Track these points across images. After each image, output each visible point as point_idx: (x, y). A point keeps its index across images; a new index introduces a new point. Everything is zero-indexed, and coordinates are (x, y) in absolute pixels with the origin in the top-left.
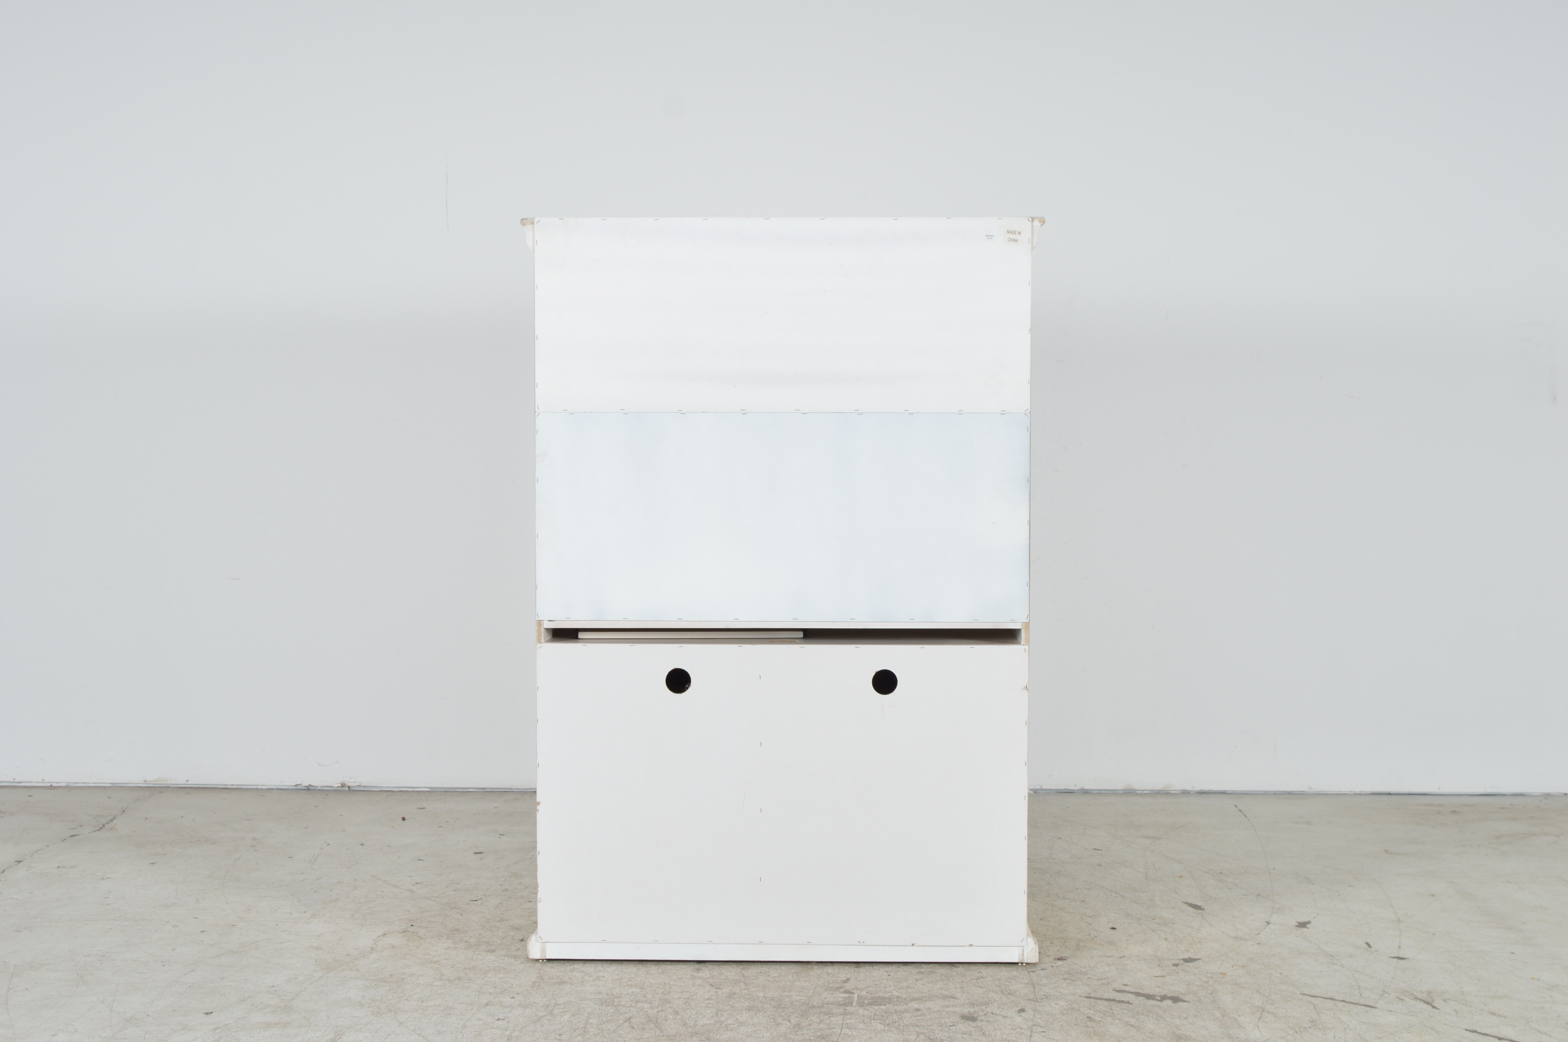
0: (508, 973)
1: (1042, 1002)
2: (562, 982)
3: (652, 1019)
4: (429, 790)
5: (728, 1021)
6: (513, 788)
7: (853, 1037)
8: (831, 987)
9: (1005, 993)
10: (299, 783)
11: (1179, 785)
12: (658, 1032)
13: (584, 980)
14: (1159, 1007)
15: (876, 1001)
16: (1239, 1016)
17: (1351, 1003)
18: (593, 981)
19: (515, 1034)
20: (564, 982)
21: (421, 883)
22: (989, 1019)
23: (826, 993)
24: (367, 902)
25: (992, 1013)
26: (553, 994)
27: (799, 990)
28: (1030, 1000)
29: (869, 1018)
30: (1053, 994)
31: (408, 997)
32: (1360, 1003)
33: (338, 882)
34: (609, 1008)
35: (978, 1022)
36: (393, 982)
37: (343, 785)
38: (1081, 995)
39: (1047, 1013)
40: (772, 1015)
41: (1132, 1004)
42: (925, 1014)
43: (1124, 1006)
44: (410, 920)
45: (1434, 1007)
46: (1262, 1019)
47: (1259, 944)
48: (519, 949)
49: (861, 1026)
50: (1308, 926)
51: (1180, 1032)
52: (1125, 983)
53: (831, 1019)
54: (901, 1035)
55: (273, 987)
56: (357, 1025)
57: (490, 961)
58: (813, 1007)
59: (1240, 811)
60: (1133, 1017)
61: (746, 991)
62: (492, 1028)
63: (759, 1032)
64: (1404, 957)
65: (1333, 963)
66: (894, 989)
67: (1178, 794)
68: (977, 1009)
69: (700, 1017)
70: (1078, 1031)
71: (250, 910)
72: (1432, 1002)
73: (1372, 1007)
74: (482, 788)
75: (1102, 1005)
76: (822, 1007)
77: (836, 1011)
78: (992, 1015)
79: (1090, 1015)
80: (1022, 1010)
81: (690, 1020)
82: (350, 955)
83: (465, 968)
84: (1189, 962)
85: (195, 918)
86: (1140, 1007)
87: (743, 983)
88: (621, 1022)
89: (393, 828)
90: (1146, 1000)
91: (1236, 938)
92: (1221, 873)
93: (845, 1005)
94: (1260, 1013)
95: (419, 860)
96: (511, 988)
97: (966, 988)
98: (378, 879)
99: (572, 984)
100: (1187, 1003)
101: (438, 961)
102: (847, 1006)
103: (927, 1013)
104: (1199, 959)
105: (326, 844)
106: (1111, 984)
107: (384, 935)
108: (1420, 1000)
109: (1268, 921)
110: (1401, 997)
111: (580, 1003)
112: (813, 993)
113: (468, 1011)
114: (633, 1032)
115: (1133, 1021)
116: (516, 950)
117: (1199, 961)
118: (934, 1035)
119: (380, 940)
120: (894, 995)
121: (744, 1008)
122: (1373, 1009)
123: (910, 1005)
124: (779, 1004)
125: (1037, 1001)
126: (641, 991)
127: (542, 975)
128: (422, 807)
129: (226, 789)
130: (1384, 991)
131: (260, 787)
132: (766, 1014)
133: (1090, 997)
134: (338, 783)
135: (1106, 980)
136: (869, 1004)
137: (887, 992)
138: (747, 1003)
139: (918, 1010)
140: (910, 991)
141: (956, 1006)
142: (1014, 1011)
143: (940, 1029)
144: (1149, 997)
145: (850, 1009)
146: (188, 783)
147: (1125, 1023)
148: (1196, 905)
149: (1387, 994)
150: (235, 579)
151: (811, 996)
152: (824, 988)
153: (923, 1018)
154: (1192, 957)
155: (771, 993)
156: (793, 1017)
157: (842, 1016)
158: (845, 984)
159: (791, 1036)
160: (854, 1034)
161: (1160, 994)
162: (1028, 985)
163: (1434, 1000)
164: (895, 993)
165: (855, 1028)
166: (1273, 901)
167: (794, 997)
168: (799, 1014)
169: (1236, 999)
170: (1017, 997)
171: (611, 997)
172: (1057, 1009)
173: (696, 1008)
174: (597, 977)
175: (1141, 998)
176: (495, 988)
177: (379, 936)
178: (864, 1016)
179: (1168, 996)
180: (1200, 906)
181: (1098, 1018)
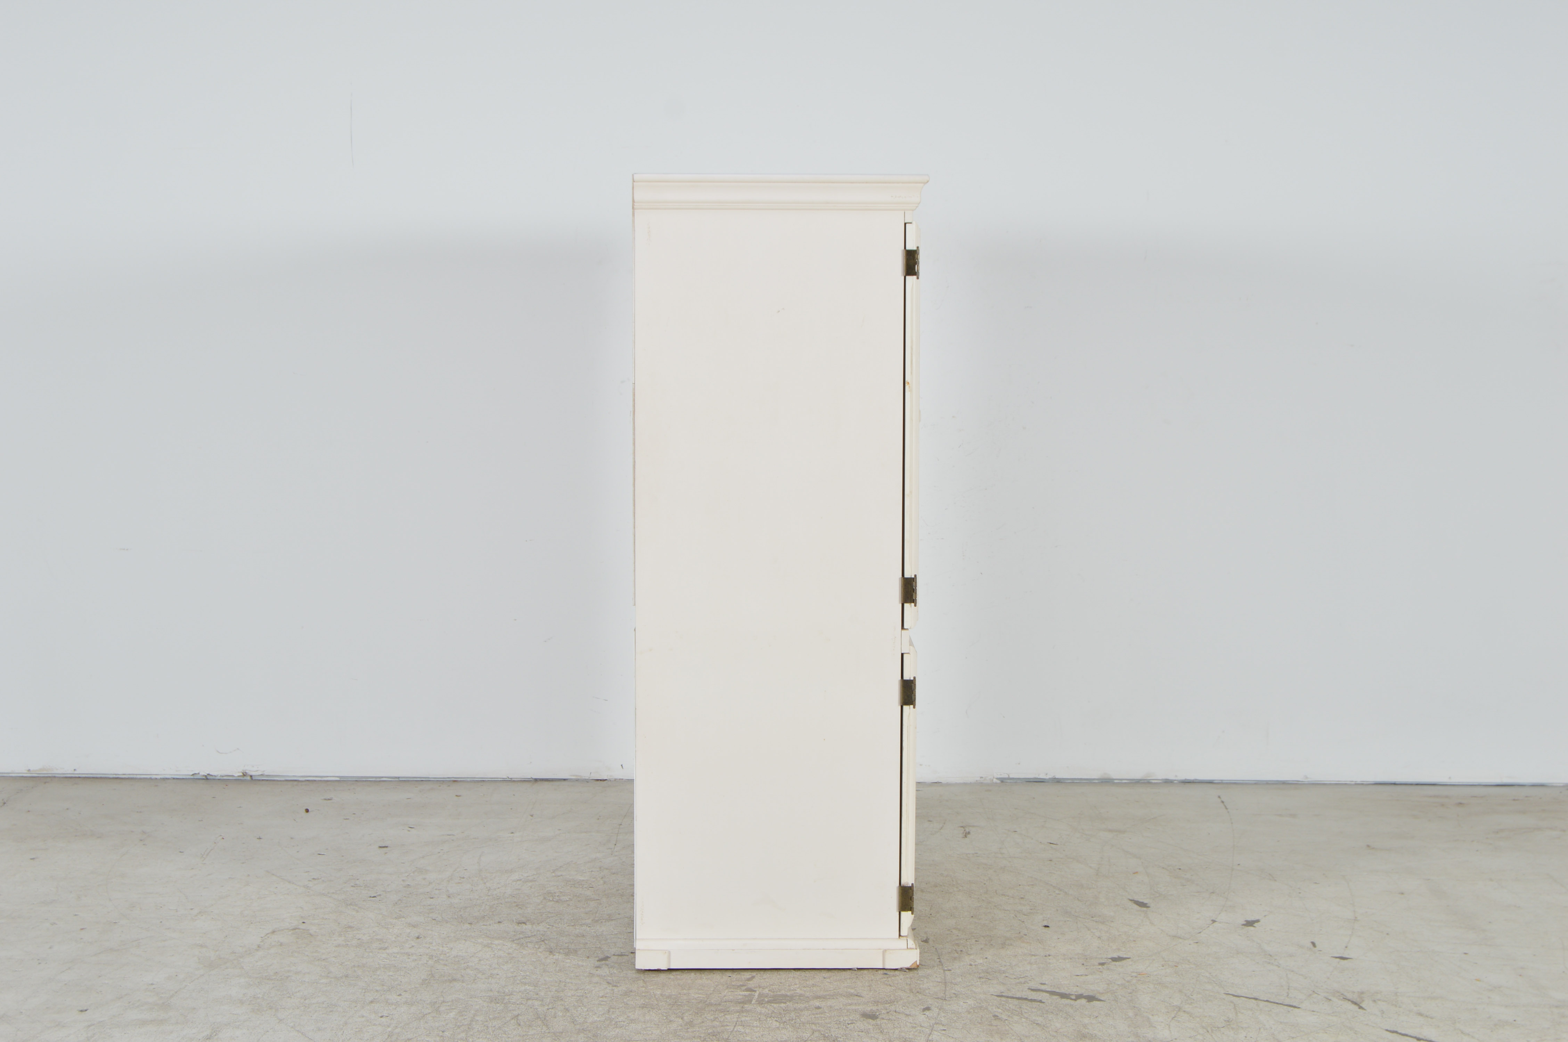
0: (398, 971)
1: (950, 1001)
2: (453, 980)
3: (541, 1017)
4: (338, 779)
5: (619, 1018)
6: (430, 777)
7: (745, 1035)
8: (733, 985)
9: (913, 991)
10: (197, 772)
11: (1160, 774)
12: (545, 1028)
13: (476, 978)
14: (1071, 1006)
15: (776, 999)
16: (1153, 1015)
17: (1274, 1003)
18: (486, 978)
19: (397, 1030)
20: (455, 980)
21: (318, 879)
22: (891, 1017)
23: (727, 991)
24: (258, 898)
25: (896, 1012)
26: (442, 992)
27: (700, 988)
28: (938, 998)
29: (765, 1015)
30: (964, 993)
31: (291, 994)
32: (1284, 1003)
33: (229, 878)
34: (499, 1005)
35: (878, 1020)
36: (277, 980)
37: (244, 774)
38: (993, 994)
39: (953, 1012)
40: (666, 1013)
41: (1044, 1003)
42: (825, 1012)
43: (1035, 1004)
44: (302, 917)
45: (1361, 1007)
46: (1176, 1019)
47: (1197, 943)
48: (413, 946)
49: (755, 1023)
50: (1256, 925)
51: (1087, 1030)
52: (1043, 982)
53: (726, 1016)
54: (795, 1033)
55: (152, 984)
56: (236, 1022)
57: (381, 958)
58: (711, 1004)
59: (1223, 802)
60: (1041, 1016)
61: (644, 989)
62: (375, 1025)
63: (649, 1029)
64: (1348, 956)
65: (1269, 963)
66: (799, 987)
67: (1160, 783)
68: (880, 1007)
69: (591, 1014)
70: (980, 1030)
71: (134, 907)
72: (1361, 1003)
73: (1295, 1007)
74: (396, 778)
75: (1012, 1004)
76: (720, 1004)
77: (733, 1009)
78: (895, 1013)
79: (997, 1014)
80: (928, 1009)
81: (580, 1017)
82: (235, 953)
83: (354, 966)
84: (1116, 961)
85: (76, 915)
86: (1051, 1006)
87: (642, 981)
88: (508, 1019)
89: (295, 820)
90: (1060, 999)
91: (1175, 936)
92: (1180, 869)
93: (744, 1003)
94: (1175, 1012)
95: (319, 854)
96: (400, 985)
97: (874, 986)
98: (273, 874)
99: (463, 982)
100: (1102, 1002)
101: (327, 959)
102: (746, 1003)
103: (827, 1011)
104: (1129, 958)
105: (221, 837)
106: (1028, 983)
107: (273, 932)
108: (1349, 1000)
109: (1214, 919)
110: (1330, 998)
111: (468, 1001)
112: (714, 991)
113: (351, 1008)
114: (518, 1029)
115: (1040, 1020)
116: (410, 948)
117: (1127, 960)
118: (830, 1033)
119: (268, 937)
120: (797, 993)
122: (1296, 1009)
123: (811, 1003)
124: (676, 1002)
125: (945, 999)
126: (535, 989)
127: (433, 972)
128: (329, 798)
129: (117, 779)
130: (1314, 991)
131: (154, 777)
132: (660, 1011)
134: (239, 772)
135: (1024, 979)
136: (769, 1002)
137: (790, 990)
138: (642, 1000)
139: (818, 1008)
140: (815, 989)
141: (859, 1004)
142: (918, 1009)
143: (837, 1027)
144: (1064, 996)
145: (748, 1006)
146: (76, 772)
147: (1032, 1021)
148: (1142, 903)
149: (1316, 995)
151: (711, 994)
152: (726, 986)
153: (823, 1016)
154: (1121, 956)
155: (669, 991)
156: (687, 1014)
157: (737, 1014)
158: (749, 982)
159: (681, 1033)
160: (747, 1031)
161: (1076, 994)
162: (940, 984)
163: (1363, 1001)
164: (798, 991)
165: (749, 1026)
166: (1227, 898)
167: (692, 995)
168: (694, 1012)
169: (1155, 999)
170: (925, 995)
171: (502, 994)
172: (964, 1007)
173: (588, 1005)
174: (491, 974)
175: (1055, 997)
176: (383, 985)
177: (268, 934)
178: (760, 1014)
179: (1084, 995)
180: (1146, 904)
181: (1004, 1017)
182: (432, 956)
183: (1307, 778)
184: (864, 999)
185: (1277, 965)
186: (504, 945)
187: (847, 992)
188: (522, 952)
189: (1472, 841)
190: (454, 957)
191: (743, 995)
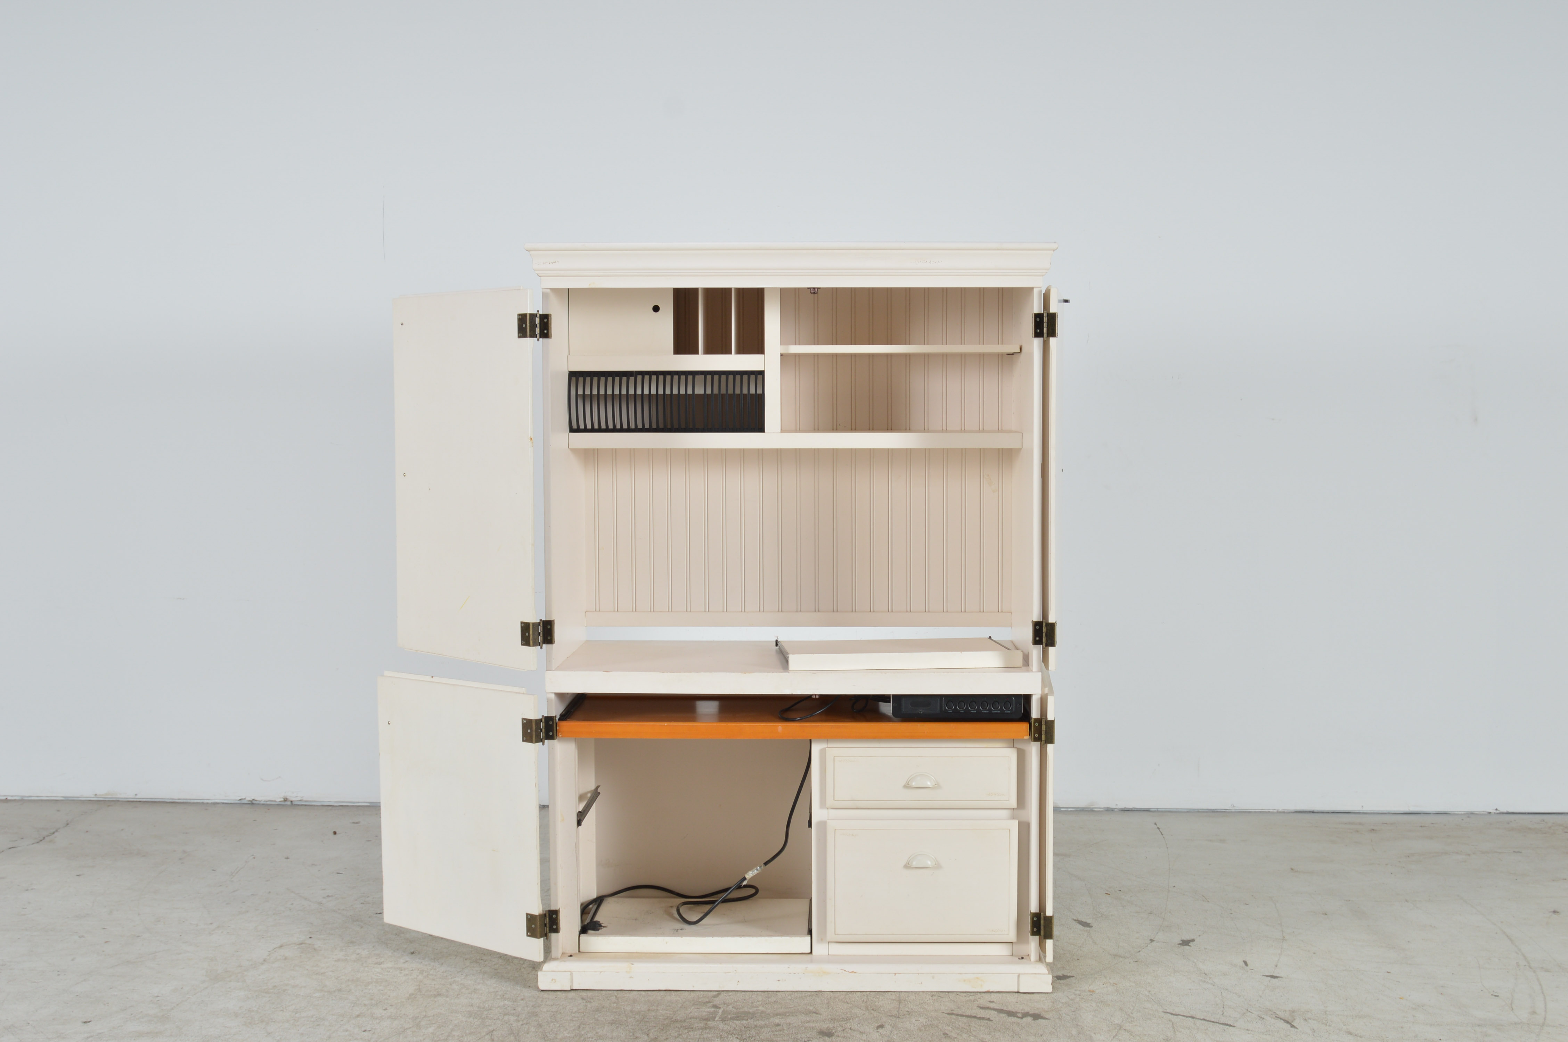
0: (389, 985)
1: (902, 1018)
2: (438, 995)
3: (514, 1032)
4: (368, 804)
8: (700, 1002)
9: (869, 1008)
10: (243, 798)
11: (1102, 803)
13: (460, 993)
14: (1018, 1024)
15: (739, 1016)
16: (1095, 1034)
17: (1210, 1021)
18: (469, 993)
21: (332, 896)
22: (846, 1035)
23: (693, 1008)
24: (274, 914)
25: (851, 1029)
26: (426, 1007)
27: (668, 1004)
28: (892, 1016)
29: (727, 1032)
30: (916, 1011)
31: (284, 1008)
32: (1219, 1022)
33: (252, 895)
34: (476, 1020)
35: (833, 1037)
36: (274, 993)
37: (285, 800)
38: (945, 1011)
39: (905, 1029)
40: (633, 1029)
41: (992, 1020)
42: (784, 1030)
43: (983, 1022)
44: (310, 932)
45: (1292, 1026)
46: (1117, 1037)
47: (1136, 961)
48: (407, 961)
50: (1191, 944)
52: (992, 1000)
53: (690, 1033)
55: (158, 996)
56: (226, 1035)
57: (375, 973)
58: (676, 1021)
59: (1159, 828)
60: (989, 1034)
61: (615, 1005)
64: (1278, 975)
65: (1205, 981)
66: (761, 1004)
67: (1102, 811)
68: (836, 1024)
69: (562, 1030)
71: (159, 921)
72: (1292, 1022)
73: (1230, 1026)
75: (962, 1022)
76: (685, 1021)
77: (697, 1025)
78: (850, 1031)
79: (946, 1032)
80: (881, 1026)
81: (551, 1033)
82: (241, 966)
83: (349, 980)
84: (1061, 980)
85: (104, 929)
86: (999, 1024)
87: (615, 997)
88: (483, 1034)
89: (322, 842)
90: (1007, 1017)
91: (1116, 955)
92: (1120, 891)
93: (707, 1020)
94: (1116, 1030)
95: (338, 873)
96: (387, 999)
97: (832, 1004)
98: (292, 892)
99: (447, 997)
100: (1046, 1020)
101: (325, 973)
102: (709, 1020)
103: (786, 1029)
104: (1072, 977)
105: (253, 857)
106: (977, 1001)
107: (281, 946)
109: (1152, 939)
110: (1262, 1017)
111: (449, 1016)
112: (681, 1007)
113: (338, 1022)
115: (987, 1038)
116: (404, 963)
117: (1071, 978)
119: (275, 951)
120: (759, 1010)
121: (608, 1022)
122: (1231, 1028)
123: (772, 1020)
124: (643, 1018)
125: (898, 1017)
126: (513, 1004)
127: (421, 987)
128: (357, 821)
129: (173, 803)
130: (1247, 1010)
131: (206, 801)
132: (627, 1028)
133: (952, 1014)
134: (281, 798)
136: (732, 1019)
137: (752, 1007)
138: (612, 1016)
139: (778, 1025)
140: (776, 1006)
141: (817, 1022)
142: (873, 1027)
144: (1010, 1014)
145: (711, 1023)
146: (137, 797)
147: (980, 1039)
148: (1086, 923)
149: (1250, 1013)
150: (181, 599)
151: (677, 1010)
152: (693, 1002)
153: (781, 1033)
154: (1066, 974)
155: (639, 1007)
156: (652, 1031)
157: (701, 1031)
158: (714, 999)
161: (1022, 1012)
162: (895, 1001)
163: (1295, 1019)
164: (761, 1008)
166: (1164, 919)
167: (660, 1011)
168: (659, 1028)
169: (1097, 1017)
170: (880, 1013)
171: (482, 1010)
172: (916, 1025)
173: (561, 1021)
174: (475, 989)
175: (1003, 1015)
176: (372, 999)
177: (276, 948)
178: (723, 1030)
179: (1030, 1013)
180: (1090, 924)
181: (953, 1035)
182: (423, 971)
183: (1234, 806)
184: (822, 1017)
185: (1212, 984)
186: (491, 961)
187: (806, 1009)
188: (507, 968)
189: (1387, 865)
190: (443, 972)
191: (708, 1012)
